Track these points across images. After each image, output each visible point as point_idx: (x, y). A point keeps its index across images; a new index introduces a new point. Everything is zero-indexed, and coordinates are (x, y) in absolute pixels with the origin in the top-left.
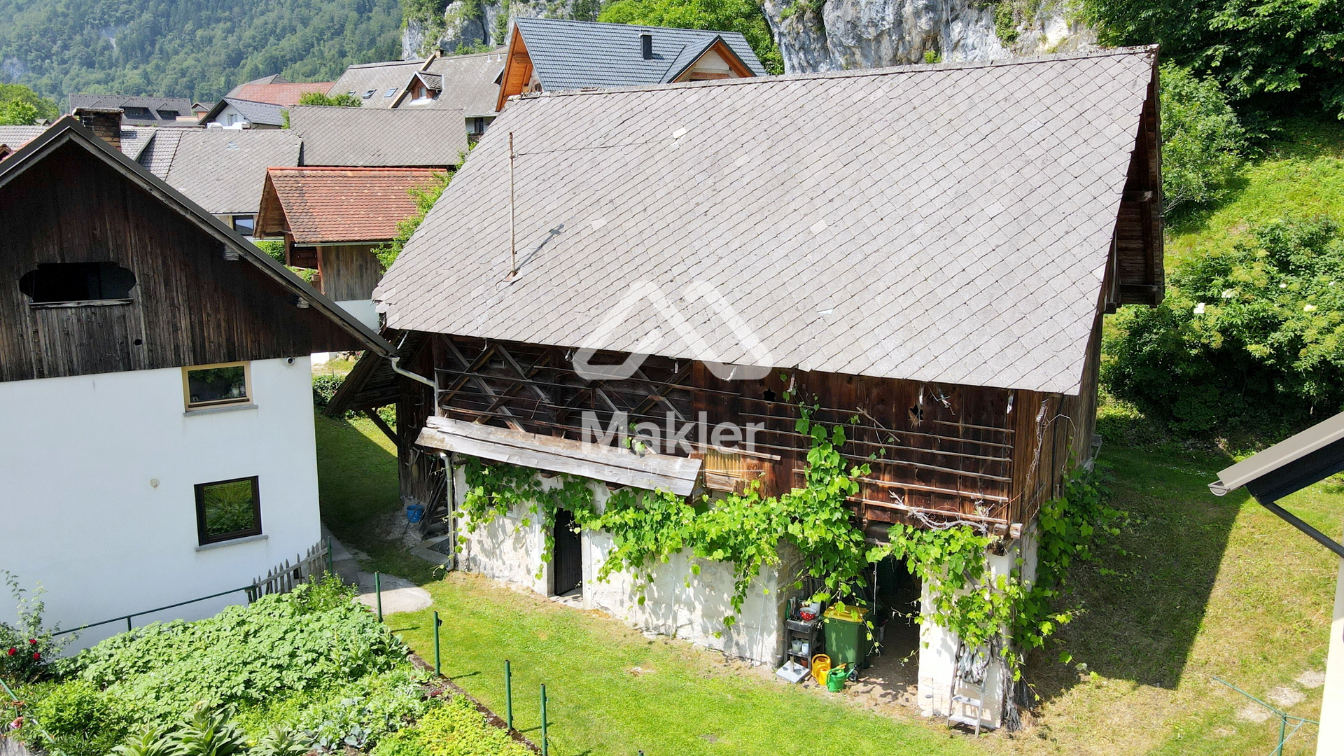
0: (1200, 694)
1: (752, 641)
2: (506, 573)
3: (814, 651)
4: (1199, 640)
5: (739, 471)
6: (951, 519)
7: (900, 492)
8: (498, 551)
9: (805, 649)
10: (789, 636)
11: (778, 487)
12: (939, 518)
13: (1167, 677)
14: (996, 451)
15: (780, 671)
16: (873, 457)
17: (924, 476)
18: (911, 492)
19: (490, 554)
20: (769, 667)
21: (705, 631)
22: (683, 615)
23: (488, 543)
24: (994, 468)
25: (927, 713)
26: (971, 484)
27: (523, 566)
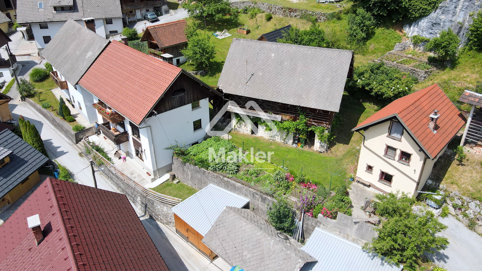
0: (351, 145)
1: (288, 141)
2: (243, 131)
3: (298, 142)
4: (353, 137)
5: (288, 118)
6: (320, 125)
7: (313, 121)
8: (241, 127)
9: (297, 142)
10: (294, 140)
11: (295, 120)
12: (319, 125)
13: (348, 144)
14: (327, 117)
15: (293, 145)
16: (310, 117)
17: (317, 119)
18: (315, 121)
19: (239, 128)
20: (291, 145)
21: (280, 140)
22: (277, 137)
23: (239, 126)
24: (327, 119)
25: (315, 150)
26: (324, 121)
27: (246, 130)
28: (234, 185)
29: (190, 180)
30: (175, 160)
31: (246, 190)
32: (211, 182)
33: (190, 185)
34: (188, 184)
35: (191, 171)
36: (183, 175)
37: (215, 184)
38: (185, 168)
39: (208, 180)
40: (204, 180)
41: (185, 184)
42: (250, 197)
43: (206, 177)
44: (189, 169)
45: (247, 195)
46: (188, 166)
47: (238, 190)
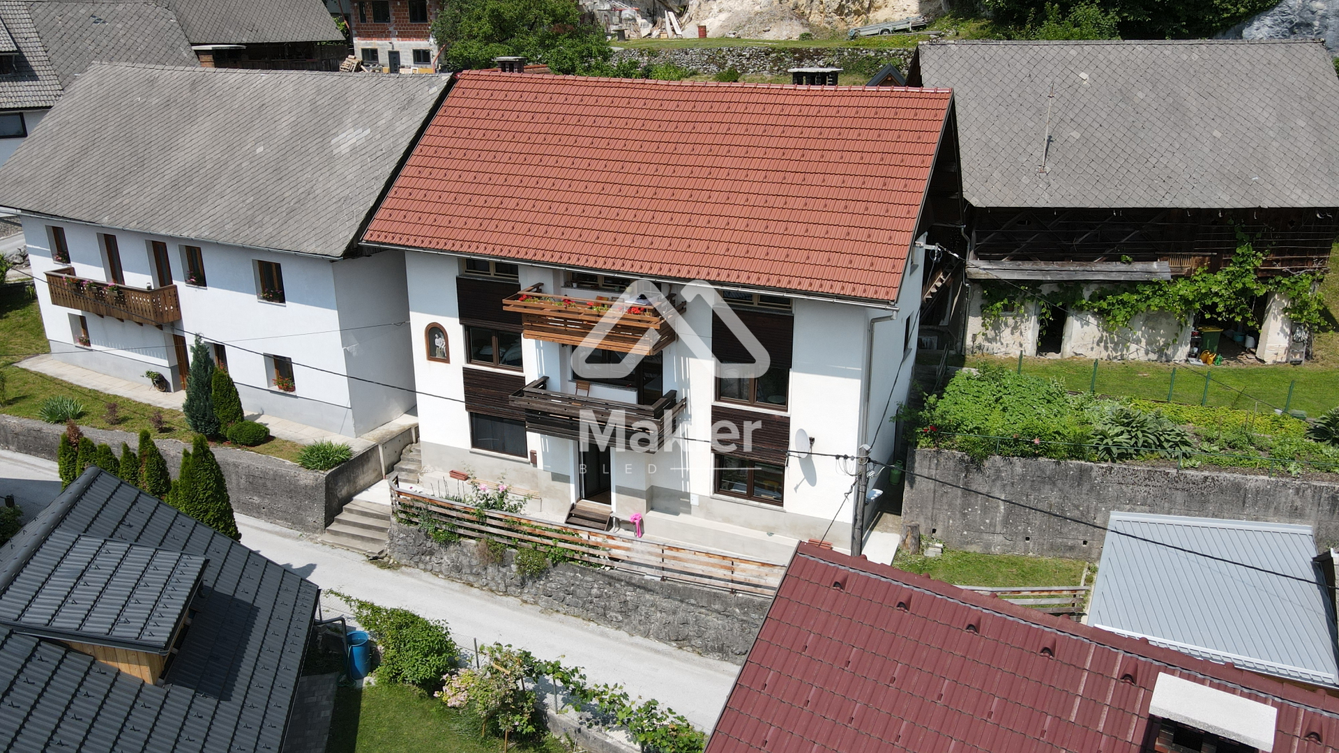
2: (1003, 350)
5: (1188, 265)
7: (1277, 261)
8: (998, 338)
9: (1196, 350)
10: (1194, 346)
11: (1213, 269)
12: (1296, 270)
16: (1268, 247)
17: (1291, 252)
18: (1284, 260)
19: (991, 340)
20: (1183, 362)
23: (991, 333)
25: (1269, 362)
26: (1314, 252)
27: (1017, 343)
28: (1237, 487)
29: (998, 529)
30: (926, 463)
31: (1297, 490)
32: (1114, 508)
33: (996, 550)
34: (988, 546)
35: (1008, 488)
36: (964, 515)
37: (1138, 508)
38: (979, 483)
39: (1101, 499)
40: (1077, 507)
41: (972, 549)
42: (1314, 513)
43: (1092, 489)
44: (999, 483)
45: (1303, 509)
46: (998, 471)
47: (1255, 503)
